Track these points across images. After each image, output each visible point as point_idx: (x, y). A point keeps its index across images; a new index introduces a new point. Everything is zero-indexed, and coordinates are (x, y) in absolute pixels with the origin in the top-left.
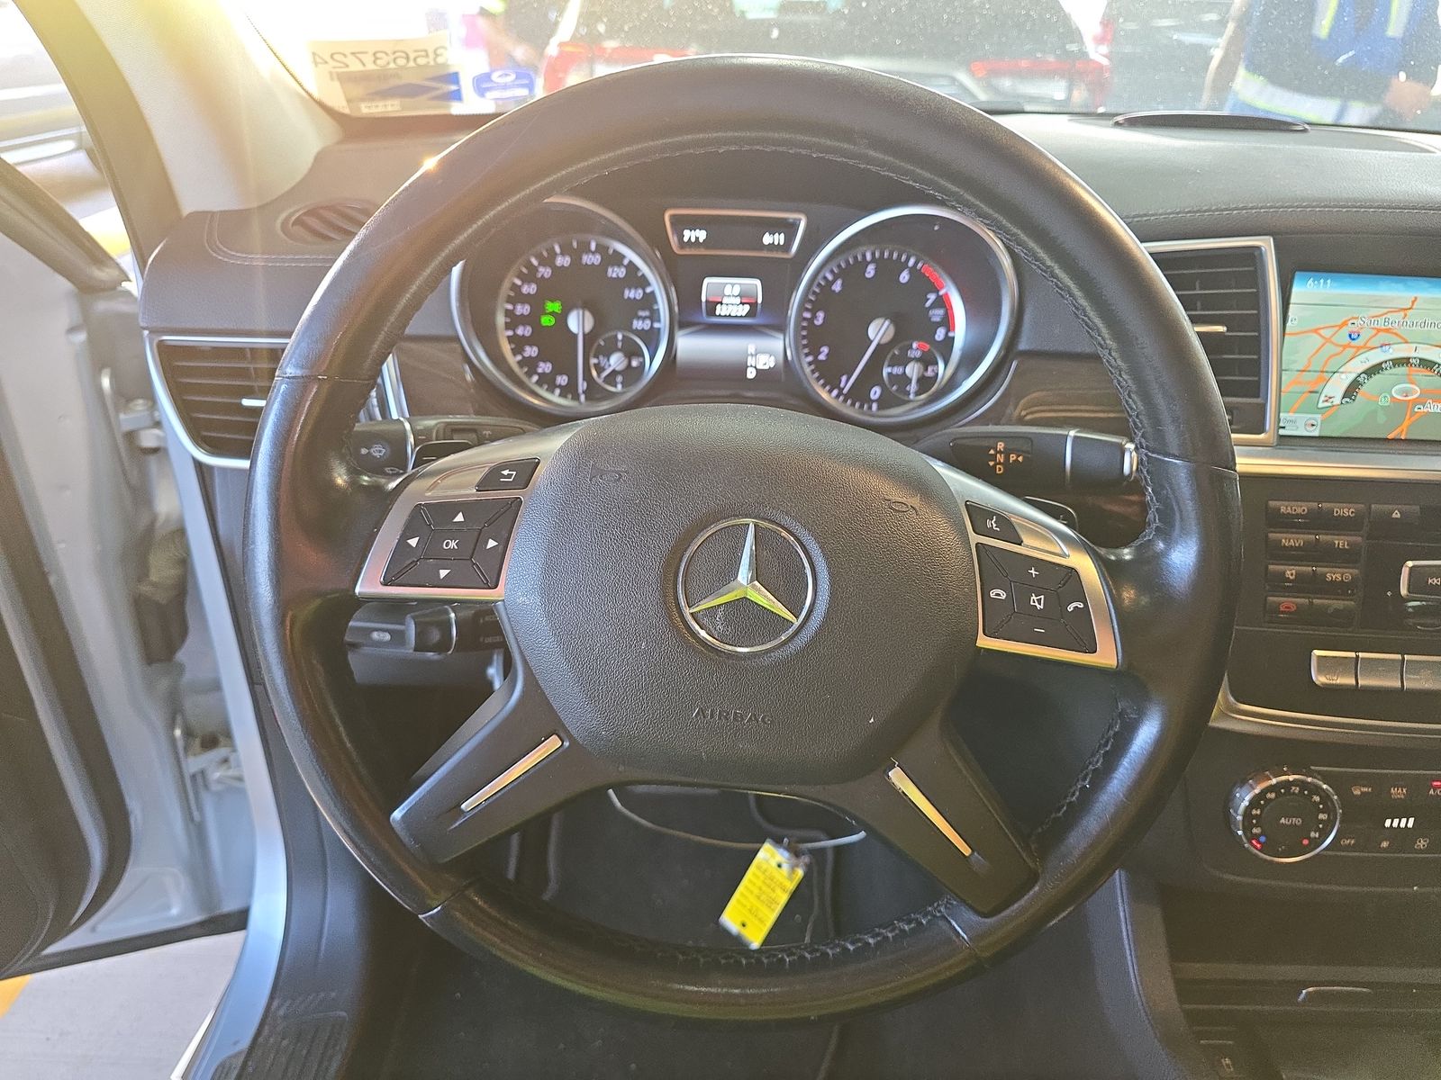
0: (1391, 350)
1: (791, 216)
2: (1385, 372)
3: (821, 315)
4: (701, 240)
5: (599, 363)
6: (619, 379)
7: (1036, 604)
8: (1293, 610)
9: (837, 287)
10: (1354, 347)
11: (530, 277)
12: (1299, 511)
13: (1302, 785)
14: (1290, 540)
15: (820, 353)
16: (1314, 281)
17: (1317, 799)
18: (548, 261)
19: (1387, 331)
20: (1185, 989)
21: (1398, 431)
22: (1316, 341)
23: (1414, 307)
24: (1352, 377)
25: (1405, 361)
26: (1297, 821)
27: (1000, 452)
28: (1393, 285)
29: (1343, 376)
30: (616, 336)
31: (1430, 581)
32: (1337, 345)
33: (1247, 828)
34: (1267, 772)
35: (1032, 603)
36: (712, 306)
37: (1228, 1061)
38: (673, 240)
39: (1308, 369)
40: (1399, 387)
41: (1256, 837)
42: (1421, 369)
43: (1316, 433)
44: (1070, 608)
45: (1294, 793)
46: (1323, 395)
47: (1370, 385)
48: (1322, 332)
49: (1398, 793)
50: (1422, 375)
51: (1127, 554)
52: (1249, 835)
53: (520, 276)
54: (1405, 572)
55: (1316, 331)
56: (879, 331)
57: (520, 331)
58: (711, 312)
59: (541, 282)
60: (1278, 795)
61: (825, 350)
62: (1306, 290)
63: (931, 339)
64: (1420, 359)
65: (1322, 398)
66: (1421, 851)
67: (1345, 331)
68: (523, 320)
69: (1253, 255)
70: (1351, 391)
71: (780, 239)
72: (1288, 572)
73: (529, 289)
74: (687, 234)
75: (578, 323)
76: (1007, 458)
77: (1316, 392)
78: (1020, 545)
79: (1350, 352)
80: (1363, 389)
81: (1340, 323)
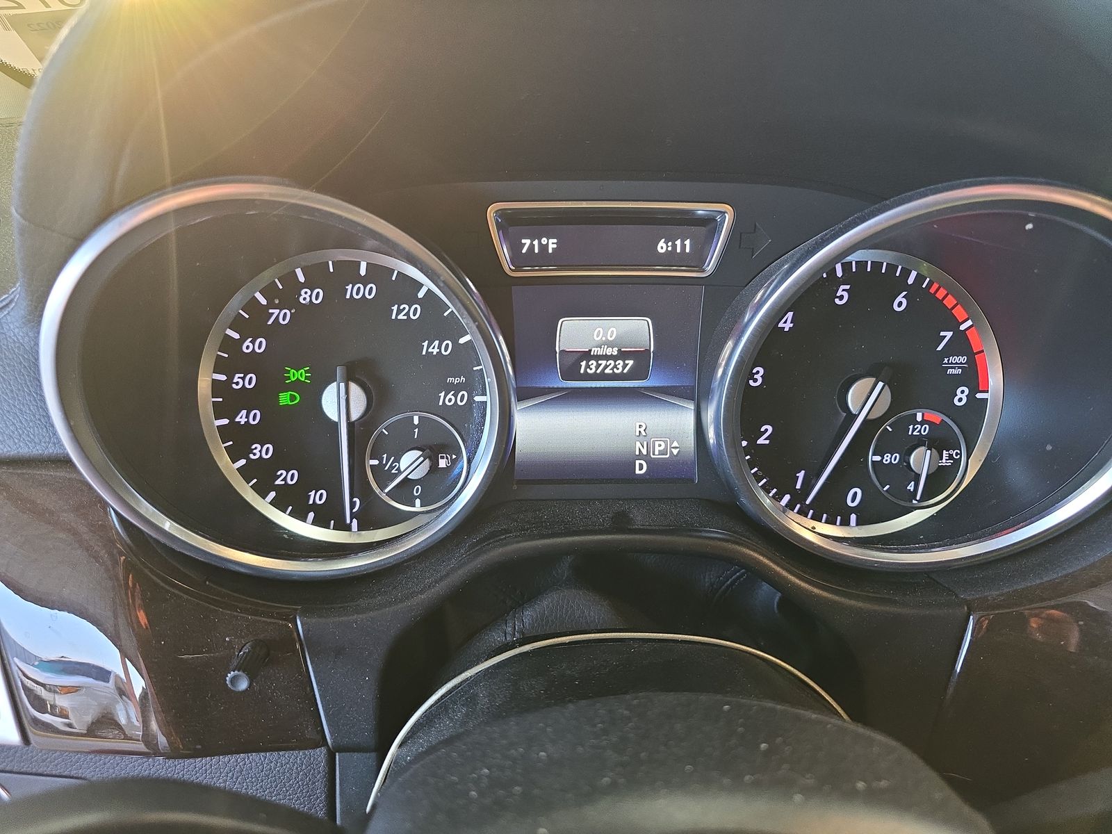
1: (701, 209)
4: (551, 251)
5: (381, 467)
6: (418, 491)
11: (254, 324)
15: (760, 434)
18: (287, 298)
30: (410, 419)
36: (573, 360)
38: (504, 253)
53: (236, 324)
56: (865, 399)
57: (241, 418)
58: (572, 372)
59: (274, 333)
61: (768, 428)
63: (946, 406)
68: (246, 399)
71: (684, 245)
73: (257, 346)
74: (527, 242)
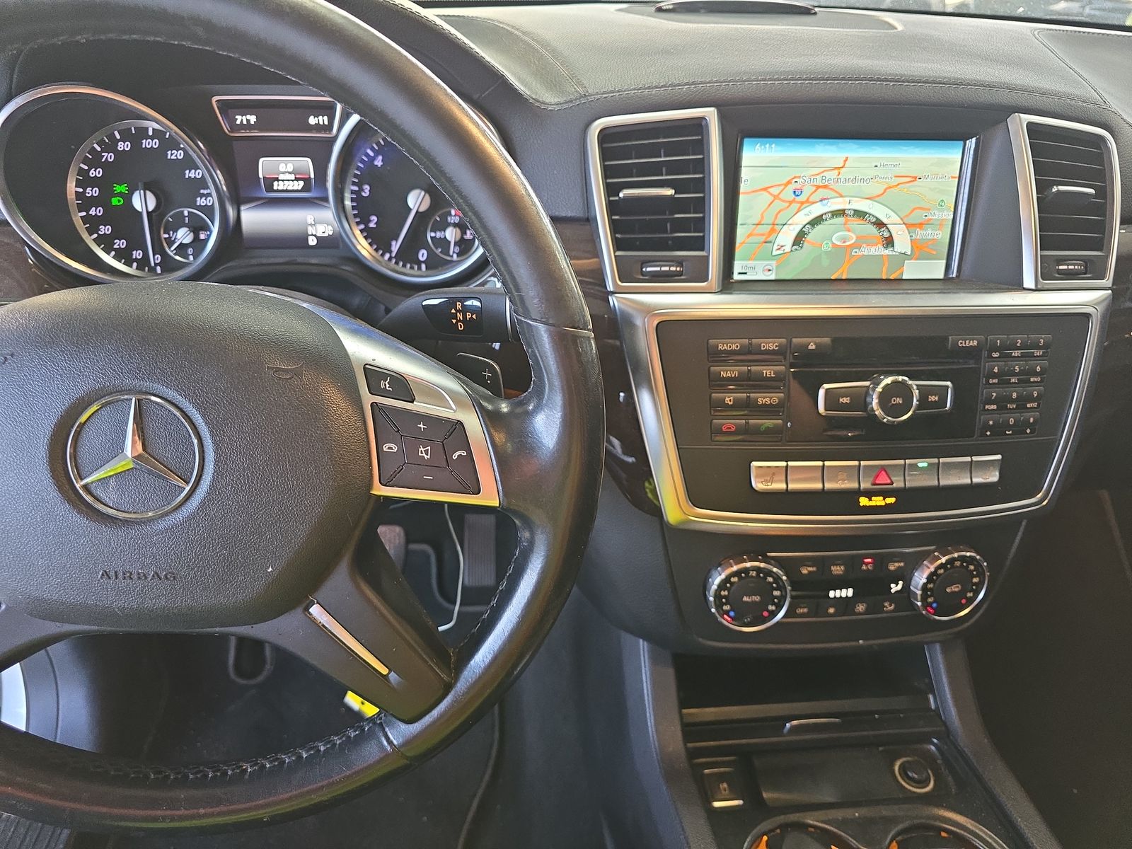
0: (829, 204)
2: (826, 222)
3: (367, 188)
4: (252, 122)
5: (170, 238)
6: (190, 251)
7: (424, 455)
8: (734, 429)
9: (379, 162)
10: (798, 202)
11: (95, 161)
12: (734, 347)
13: (758, 570)
14: (728, 372)
15: (370, 221)
16: (761, 146)
17: (770, 579)
18: (111, 147)
19: (825, 187)
20: (691, 731)
21: (840, 271)
22: (766, 198)
23: (846, 165)
24: (798, 229)
25: (842, 213)
26: (757, 598)
27: (459, 311)
28: (827, 147)
29: (791, 227)
30: (182, 212)
31: (841, 400)
32: (783, 201)
33: (719, 606)
34: (731, 561)
35: (420, 454)
36: (270, 182)
37: (725, 785)
38: (225, 124)
39: (762, 223)
40: (836, 234)
41: (727, 613)
42: (855, 219)
43: (773, 277)
44: (455, 456)
45: (752, 576)
46: (776, 245)
47: (814, 234)
48: (770, 190)
49: (837, 570)
50: (855, 223)
51: (504, 407)
52: (722, 612)
53: (85, 161)
54: (821, 393)
55: (765, 189)
56: (416, 200)
57: (92, 212)
58: (270, 188)
59: (106, 166)
60: (740, 578)
61: (374, 218)
62: (755, 155)
64: (855, 211)
65: (775, 247)
66: (860, 614)
67: (790, 188)
68: (93, 202)
69: (699, 126)
70: (799, 239)
71: (324, 120)
72: (727, 399)
73: (96, 173)
74: (239, 119)
75: (143, 202)
76: (465, 316)
77: (770, 242)
78: (412, 402)
79: (795, 206)
80: (809, 237)
81: (785, 181)
